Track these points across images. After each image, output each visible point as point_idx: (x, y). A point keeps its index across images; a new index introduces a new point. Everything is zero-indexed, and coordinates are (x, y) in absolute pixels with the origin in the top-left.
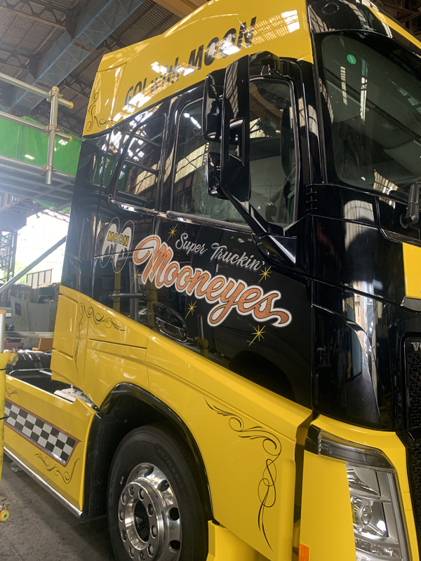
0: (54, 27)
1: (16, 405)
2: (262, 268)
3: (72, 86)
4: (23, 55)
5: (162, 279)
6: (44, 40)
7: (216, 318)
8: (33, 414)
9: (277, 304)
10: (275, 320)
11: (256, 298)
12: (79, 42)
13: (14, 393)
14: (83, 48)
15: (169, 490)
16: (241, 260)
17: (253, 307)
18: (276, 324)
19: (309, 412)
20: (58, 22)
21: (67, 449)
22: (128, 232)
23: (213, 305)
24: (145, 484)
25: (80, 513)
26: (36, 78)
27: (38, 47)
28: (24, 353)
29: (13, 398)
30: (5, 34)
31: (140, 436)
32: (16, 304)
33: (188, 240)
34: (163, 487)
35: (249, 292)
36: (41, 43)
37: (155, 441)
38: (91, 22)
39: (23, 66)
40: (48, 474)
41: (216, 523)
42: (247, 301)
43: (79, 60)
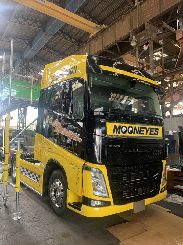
0: (37, 29)
1: (25, 168)
2: (77, 129)
3: (45, 50)
4: (26, 39)
5: (58, 131)
6: (34, 33)
7: (69, 141)
8: (30, 170)
9: (80, 137)
10: (79, 141)
11: (76, 136)
12: (47, 33)
13: (24, 165)
14: (49, 35)
15: (61, 185)
16: (73, 127)
17: (76, 138)
18: (79, 142)
19: (85, 161)
20: (39, 27)
21: (38, 178)
22: (52, 118)
23: (68, 138)
24: (56, 184)
25: (42, 195)
26: (31, 48)
27: (32, 35)
28: (28, 154)
29: (24, 167)
30: (19, 32)
31: (55, 172)
32: (26, 137)
33: (64, 121)
34: (60, 184)
35: (75, 134)
36: (33, 34)
37: (58, 173)
38: (51, 26)
39: (26, 44)
40: (34, 186)
41: (69, 189)
42: (75, 137)
43: (47, 40)
